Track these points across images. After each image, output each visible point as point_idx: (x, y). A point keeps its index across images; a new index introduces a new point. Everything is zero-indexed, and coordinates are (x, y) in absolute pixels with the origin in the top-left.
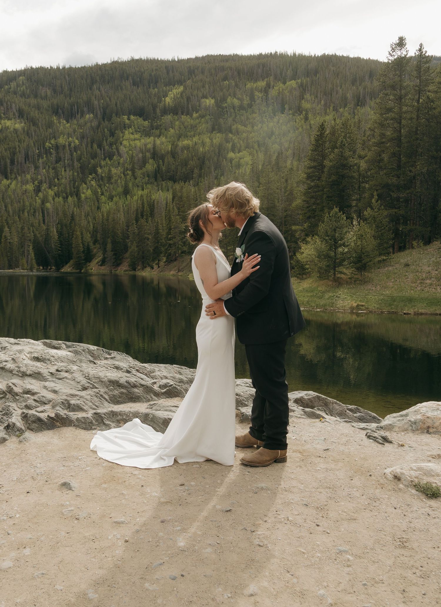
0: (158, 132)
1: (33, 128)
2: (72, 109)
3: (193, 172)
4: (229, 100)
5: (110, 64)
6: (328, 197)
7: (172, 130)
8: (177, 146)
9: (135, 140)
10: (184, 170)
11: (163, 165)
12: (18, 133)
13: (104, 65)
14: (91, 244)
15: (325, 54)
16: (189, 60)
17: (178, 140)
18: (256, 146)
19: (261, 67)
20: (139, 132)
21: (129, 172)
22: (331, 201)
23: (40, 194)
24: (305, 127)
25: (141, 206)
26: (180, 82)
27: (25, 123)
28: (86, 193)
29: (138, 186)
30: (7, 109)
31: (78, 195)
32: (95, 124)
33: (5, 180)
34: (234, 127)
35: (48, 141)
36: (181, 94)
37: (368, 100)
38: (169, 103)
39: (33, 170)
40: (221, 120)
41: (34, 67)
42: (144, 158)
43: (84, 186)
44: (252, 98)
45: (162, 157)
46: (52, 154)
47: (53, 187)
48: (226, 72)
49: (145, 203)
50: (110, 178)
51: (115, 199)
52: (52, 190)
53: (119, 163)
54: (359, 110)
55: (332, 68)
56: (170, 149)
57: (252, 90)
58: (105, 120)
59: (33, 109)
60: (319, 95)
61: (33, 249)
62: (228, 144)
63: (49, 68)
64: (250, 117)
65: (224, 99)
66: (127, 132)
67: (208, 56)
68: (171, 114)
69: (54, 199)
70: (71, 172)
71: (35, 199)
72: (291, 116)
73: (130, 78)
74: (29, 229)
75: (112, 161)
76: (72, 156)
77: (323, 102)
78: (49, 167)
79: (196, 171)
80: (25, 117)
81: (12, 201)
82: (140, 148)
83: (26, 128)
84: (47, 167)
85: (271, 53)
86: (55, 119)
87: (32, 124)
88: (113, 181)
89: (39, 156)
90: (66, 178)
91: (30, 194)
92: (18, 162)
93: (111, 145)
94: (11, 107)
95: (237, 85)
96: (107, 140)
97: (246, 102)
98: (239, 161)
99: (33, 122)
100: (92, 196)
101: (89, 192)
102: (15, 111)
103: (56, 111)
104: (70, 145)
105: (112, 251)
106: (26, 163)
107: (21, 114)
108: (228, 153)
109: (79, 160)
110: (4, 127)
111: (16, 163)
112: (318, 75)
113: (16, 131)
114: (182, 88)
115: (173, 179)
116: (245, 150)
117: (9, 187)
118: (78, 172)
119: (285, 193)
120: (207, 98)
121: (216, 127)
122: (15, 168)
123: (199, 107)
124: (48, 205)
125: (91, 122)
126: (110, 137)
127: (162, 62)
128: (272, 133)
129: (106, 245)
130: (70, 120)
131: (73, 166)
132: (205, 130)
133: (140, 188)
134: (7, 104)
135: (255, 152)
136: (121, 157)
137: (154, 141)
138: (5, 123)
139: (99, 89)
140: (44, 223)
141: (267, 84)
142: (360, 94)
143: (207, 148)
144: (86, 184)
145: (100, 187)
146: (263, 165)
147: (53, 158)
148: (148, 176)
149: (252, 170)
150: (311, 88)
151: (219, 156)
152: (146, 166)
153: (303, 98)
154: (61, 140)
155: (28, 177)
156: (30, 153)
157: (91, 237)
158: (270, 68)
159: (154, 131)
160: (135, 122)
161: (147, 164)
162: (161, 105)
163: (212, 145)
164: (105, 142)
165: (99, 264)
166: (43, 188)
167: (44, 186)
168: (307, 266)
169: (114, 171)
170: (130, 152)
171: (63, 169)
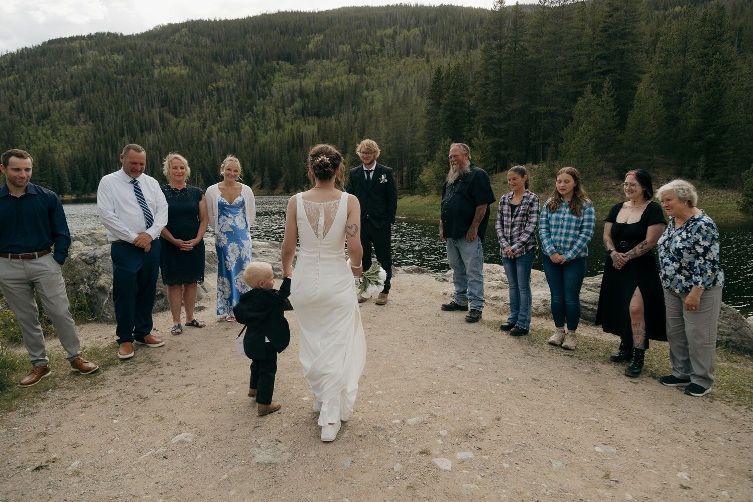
0: (303, 75)
1: (196, 73)
2: (229, 56)
3: (334, 108)
4: (363, 46)
5: (260, 16)
6: (444, 129)
7: (315, 73)
8: (320, 86)
9: (284, 82)
10: (327, 107)
11: (309, 103)
12: (184, 77)
13: (255, 17)
14: (251, 172)
15: (442, 4)
16: (327, 12)
17: (321, 81)
18: (386, 84)
19: (389, 16)
20: (287, 75)
21: (281, 110)
22: (446, 132)
23: (206, 130)
24: (426, 68)
25: (291, 138)
26: (321, 31)
27: (189, 69)
28: (246, 128)
29: (288, 121)
30: (173, 57)
31: (238, 130)
32: (249, 68)
33: (175, 119)
34: (367, 69)
35: (210, 84)
36: (322, 41)
37: (479, 44)
38: (311, 49)
39: (199, 110)
40: (357, 64)
41: (194, 19)
42: (292, 97)
43: (243, 122)
44: (382, 44)
45: (308, 97)
46: (214, 95)
47: (216, 124)
48: (359, 22)
49: (295, 136)
50: (264, 114)
51: (269, 132)
52: (215, 126)
53: (271, 102)
54: (472, 53)
55: (449, 17)
56: (314, 89)
57: (381, 37)
58: (258, 65)
59: (196, 57)
60: (438, 40)
61: (202, 177)
62: (362, 84)
63: (208, 20)
64: (380, 60)
65: (359, 45)
66: (277, 75)
67: (343, 8)
68: (314, 59)
69: (217, 134)
70: (231, 110)
71: (202, 134)
72: (415, 59)
73: (278, 29)
74: (198, 160)
75: (265, 101)
76: (231, 96)
77: (441, 46)
78: (212, 107)
79: (336, 107)
80: (189, 63)
81: (182, 137)
82: (289, 88)
83: (190, 73)
84: (210, 107)
85: (397, 4)
86: (214, 65)
87: (195, 70)
88: (267, 117)
89: (203, 97)
90: (227, 116)
91: (197, 130)
92: (185, 103)
93: (264, 86)
94: (176, 56)
95: (369, 33)
96: (260, 82)
97: (378, 47)
98: (372, 99)
99: (196, 68)
100: (249, 131)
101: (247, 128)
102: (180, 59)
103: (215, 57)
104: (229, 87)
105: (269, 177)
106: (192, 104)
107: (186, 61)
108: (363, 91)
109: (237, 100)
110: (171, 73)
111: (183, 104)
112: (436, 23)
113: (182, 76)
114: (322, 37)
115: (318, 115)
116: (376, 89)
117: (179, 124)
118: (237, 110)
119: (411, 125)
120: (343, 44)
121: (352, 69)
122: (183, 108)
123: (338, 52)
124: (213, 139)
125: (246, 67)
126: (263, 80)
127: (304, 13)
128: (400, 74)
129: (264, 172)
130: (228, 66)
131: (233, 106)
132: (343, 72)
133: (290, 123)
134: (173, 53)
135: (385, 89)
136: (273, 97)
137: (301, 83)
138: (173, 70)
139: (251, 38)
140: (210, 154)
141: (394, 31)
142: (472, 38)
143: (345, 88)
144: (244, 120)
145: (256, 123)
146: (392, 102)
147: (215, 98)
148: (297, 113)
149: (383, 106)
150: (431, 34)
151: (355, 94)
152: (295, 104)
153: (425, 43)
154: (221, 84)
155: (195, 115)
156: (195, 95)
157: (251, 166)
158: (396, 18)
159: (300, 74)
160: (284, 66)
161: (295, 102)
162: (304, 52)
163: (349, 85)
164: (258, 84)
165: (259, 188)
166: (208, 125)
167: (209, 123)
168: (428, 185)
169: (267, 109)
170: (281, 92)
171: (224, 108)
